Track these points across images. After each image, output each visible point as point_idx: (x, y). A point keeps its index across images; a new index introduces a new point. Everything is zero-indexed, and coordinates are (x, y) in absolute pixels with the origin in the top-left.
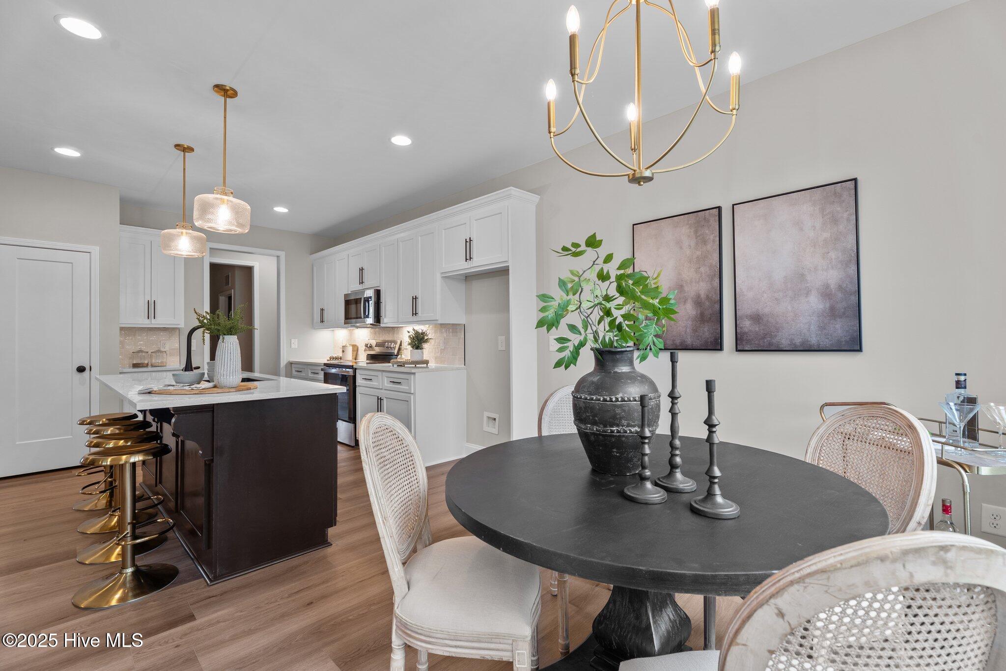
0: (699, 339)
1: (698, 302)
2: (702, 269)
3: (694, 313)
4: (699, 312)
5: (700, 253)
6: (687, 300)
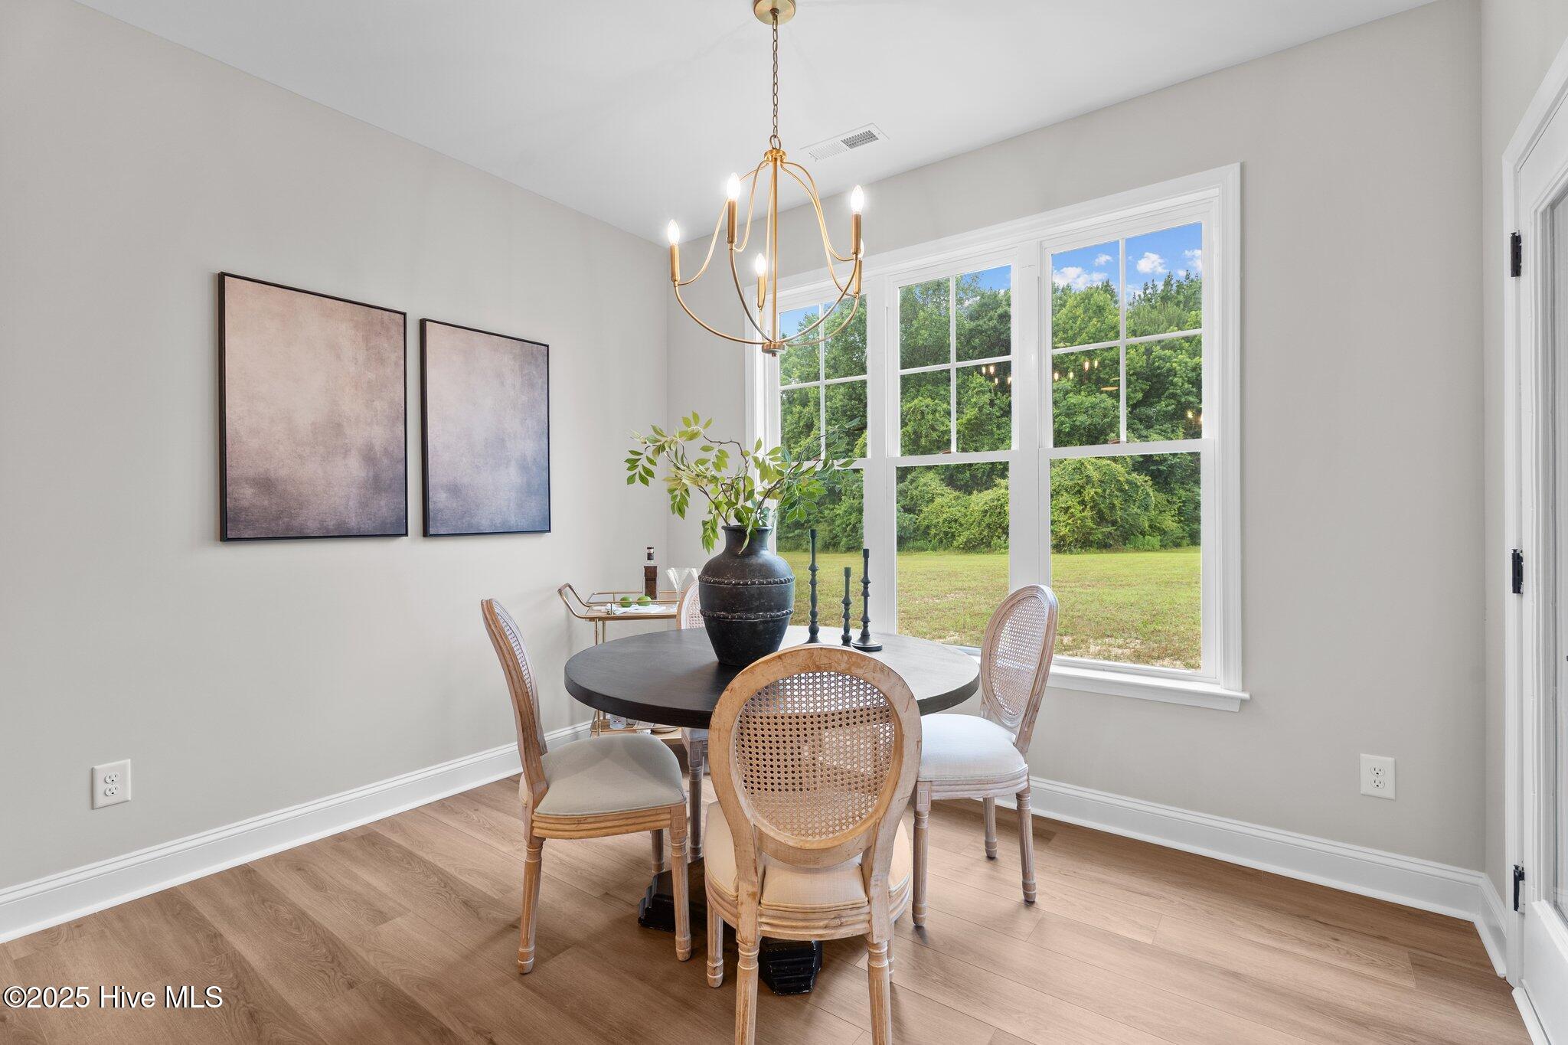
0: (371, 519)
1: (369, 457)
2: (378, 404)
3: (363, 474)
4: (371, 474)
5: (374, 376)
6: (350, 450)
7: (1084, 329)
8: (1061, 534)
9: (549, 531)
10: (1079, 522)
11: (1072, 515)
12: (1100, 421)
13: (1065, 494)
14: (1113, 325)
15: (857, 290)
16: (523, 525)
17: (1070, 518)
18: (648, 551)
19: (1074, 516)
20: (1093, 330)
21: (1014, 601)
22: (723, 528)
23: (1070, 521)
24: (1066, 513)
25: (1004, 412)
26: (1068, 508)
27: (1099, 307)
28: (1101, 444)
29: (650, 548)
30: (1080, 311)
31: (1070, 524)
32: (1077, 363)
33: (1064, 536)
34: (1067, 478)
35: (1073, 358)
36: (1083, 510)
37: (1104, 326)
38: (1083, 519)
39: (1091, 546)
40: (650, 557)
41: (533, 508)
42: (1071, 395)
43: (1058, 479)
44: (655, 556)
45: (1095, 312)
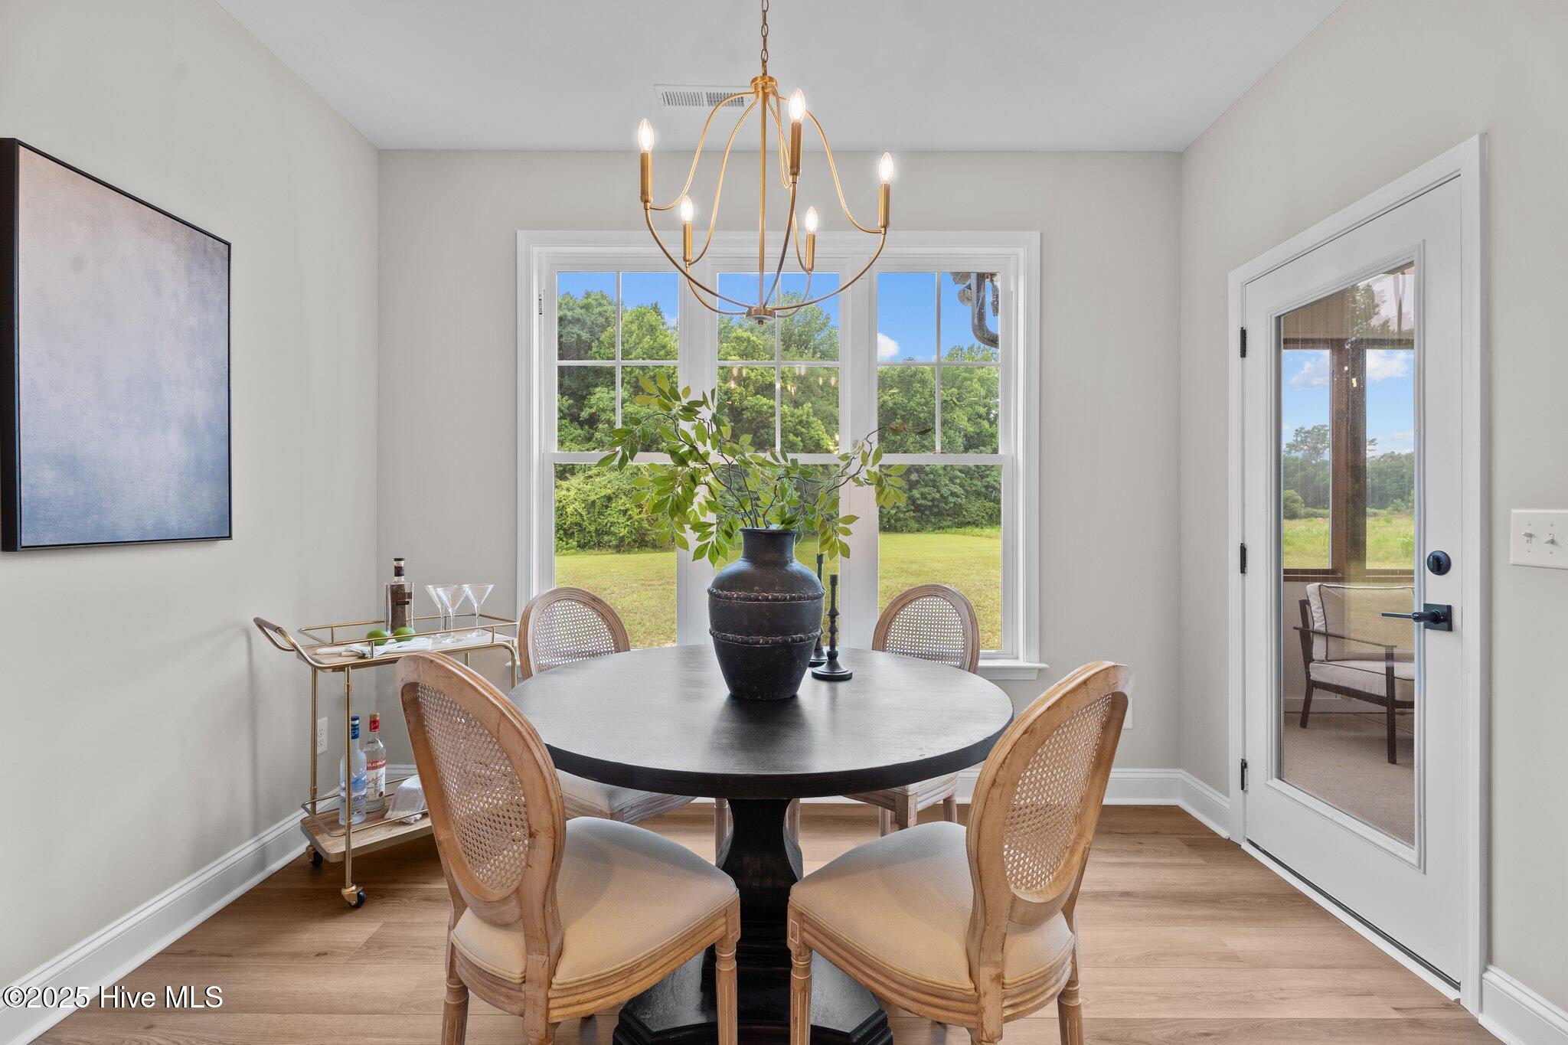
7: (639, 343)
8: (621, 535)
9: (230, 537)
10: (636, 523)
11: (630, 518)
12: (653, 431)
13: (624, 497)
14: (664, 344)
15: (811, 267)
16: (190, 528)
17: (628, 520)
18: (395, 563)
19: (631, 518)
20: (647, 346)
21: (905, 601)
22: (742, 530)
23: (628, 523)
24: (624, 515)
25: (564, 414)
26: (626, 511)
27: (651, 326)
28: (653, 452)
29: (400, 560)
30: (634, 327)
31: (628, 525)
32: (633, 375)
33: (623, 537)
34: (625, 482)
35: (629, 369)
36: (640, 513)
37: (656, 345)
38: (640, 521)
39: (647, 546)
40: (399, 572)
41: (206, 500)
42: (628, 404)
43: (617, 483)
44: (405, 571)
45: (647, 330)
